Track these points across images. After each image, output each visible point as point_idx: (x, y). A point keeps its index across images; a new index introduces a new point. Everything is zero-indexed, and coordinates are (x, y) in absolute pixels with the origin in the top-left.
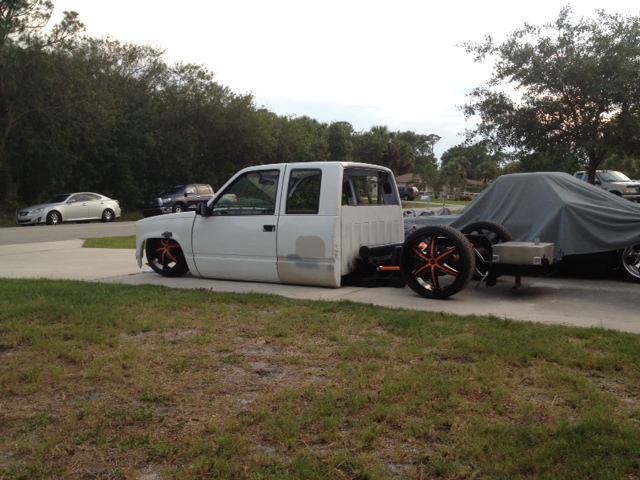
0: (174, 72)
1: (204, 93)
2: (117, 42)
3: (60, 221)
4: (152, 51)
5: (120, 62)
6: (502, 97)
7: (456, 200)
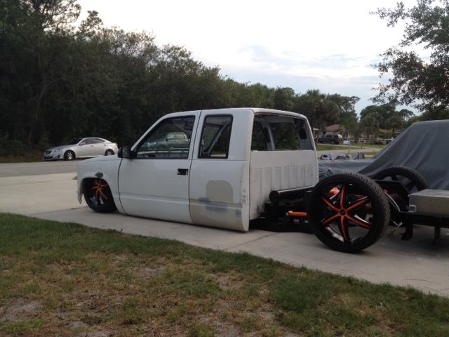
0: (163, 52)
1: (184, 67)
2: (122, 31)
3: (74, 158)
4: (146, 37)
5: (124, 46)
6: (412, 55)
7: (371, 144)
